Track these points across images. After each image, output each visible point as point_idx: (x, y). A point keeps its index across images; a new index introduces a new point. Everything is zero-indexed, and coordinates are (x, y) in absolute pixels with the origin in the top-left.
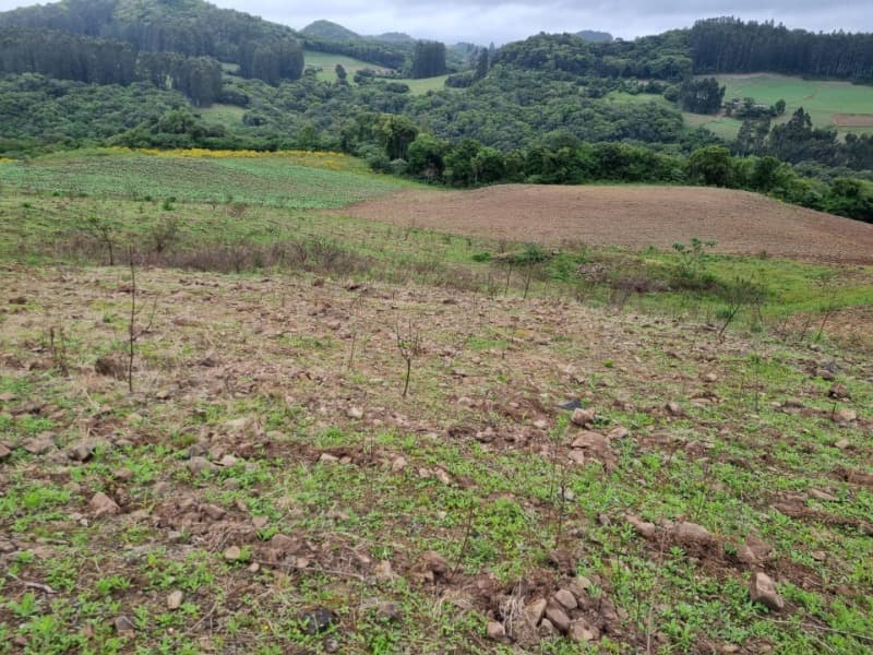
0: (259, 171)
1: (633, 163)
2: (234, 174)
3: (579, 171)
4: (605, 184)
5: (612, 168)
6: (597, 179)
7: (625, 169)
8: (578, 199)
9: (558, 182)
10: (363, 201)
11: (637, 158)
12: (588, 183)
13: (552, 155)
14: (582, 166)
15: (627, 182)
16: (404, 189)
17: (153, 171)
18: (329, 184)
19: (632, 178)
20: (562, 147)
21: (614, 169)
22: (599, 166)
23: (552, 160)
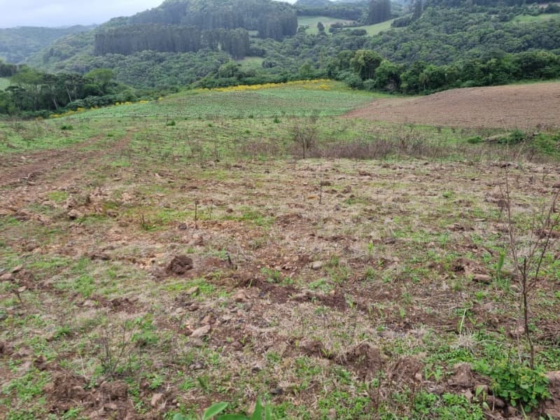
0: (283, 96)
1: (548, 65)
2: (270, 99)
3: (505, 74)
4: (526, 82)
5: (531, 70)
6: (519, 80)
7: (542, 70)
8: (515, 95)
9: (487, 84)
10: (354, 109)
11: (552, 61)
12: (511, 83)
13: (482, 66)
14: (507, 71)
15: (543, 80)
16: (375, 99)
17: (224, 101)
18: (327, 100)
19: (549, 77)
20: (490, 59)
21: (533, 71)
22: (521, 70)
23: (483, 69)
